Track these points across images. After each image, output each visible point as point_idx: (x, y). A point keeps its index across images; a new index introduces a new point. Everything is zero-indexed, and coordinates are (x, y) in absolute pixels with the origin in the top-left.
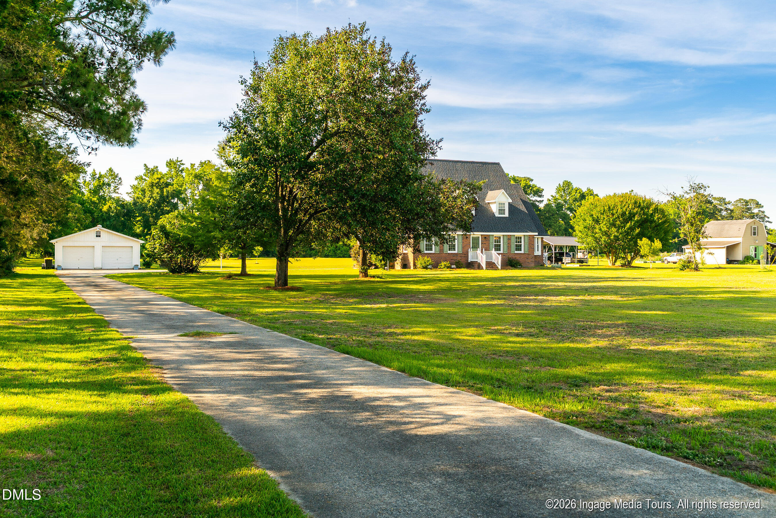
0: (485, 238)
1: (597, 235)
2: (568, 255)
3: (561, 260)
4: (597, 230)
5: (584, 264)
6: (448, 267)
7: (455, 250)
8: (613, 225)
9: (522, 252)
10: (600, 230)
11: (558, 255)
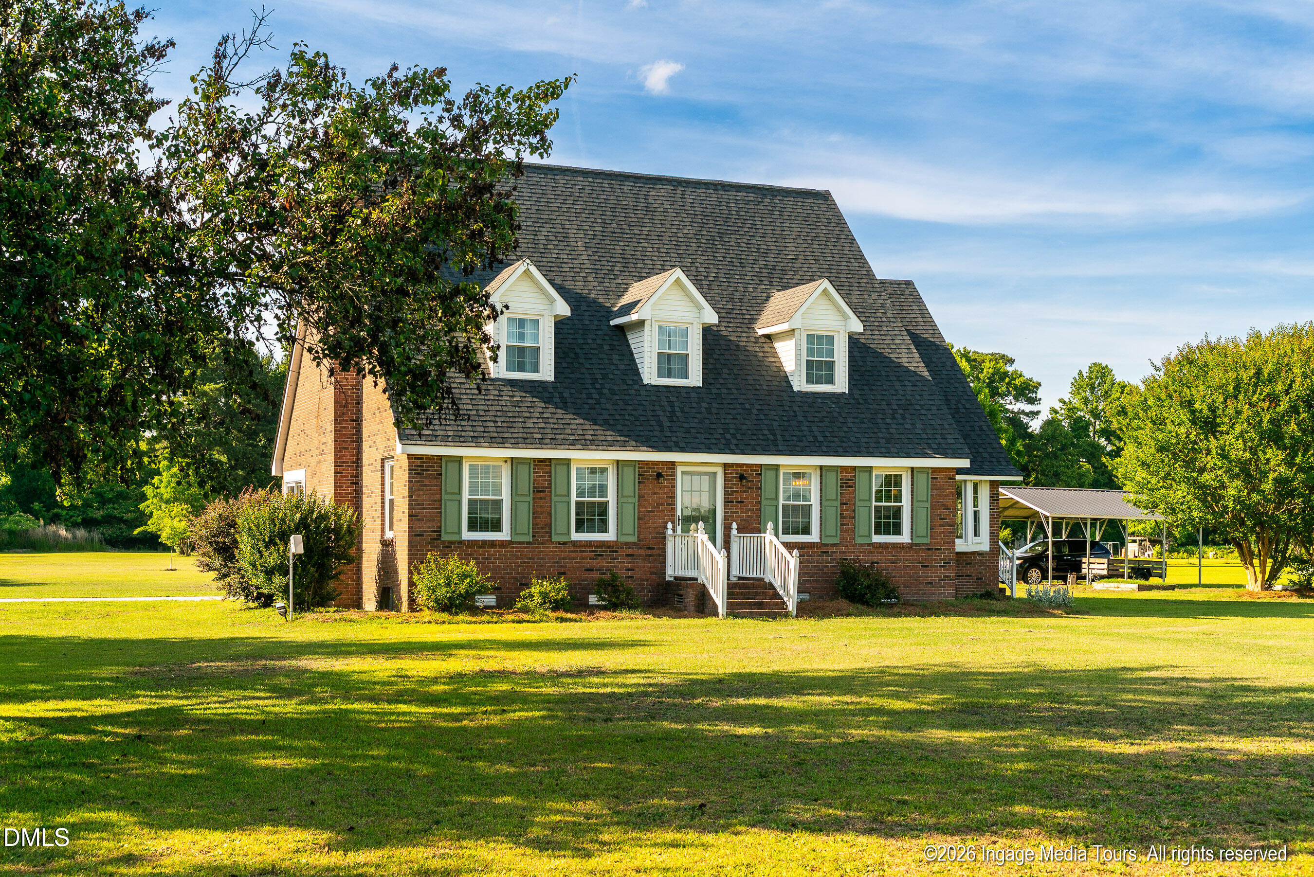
0: (742, 477)
1: (1206, 477)
2: (1098, 550)
3: (1076, 567)
4: (1212, 460)
5: (1154, 581)
6: (557, 606)
7: (605, 530)
8: (1274, 436)
9: (905, 538)
10: (1224, 456)
11: (1066, 550)
